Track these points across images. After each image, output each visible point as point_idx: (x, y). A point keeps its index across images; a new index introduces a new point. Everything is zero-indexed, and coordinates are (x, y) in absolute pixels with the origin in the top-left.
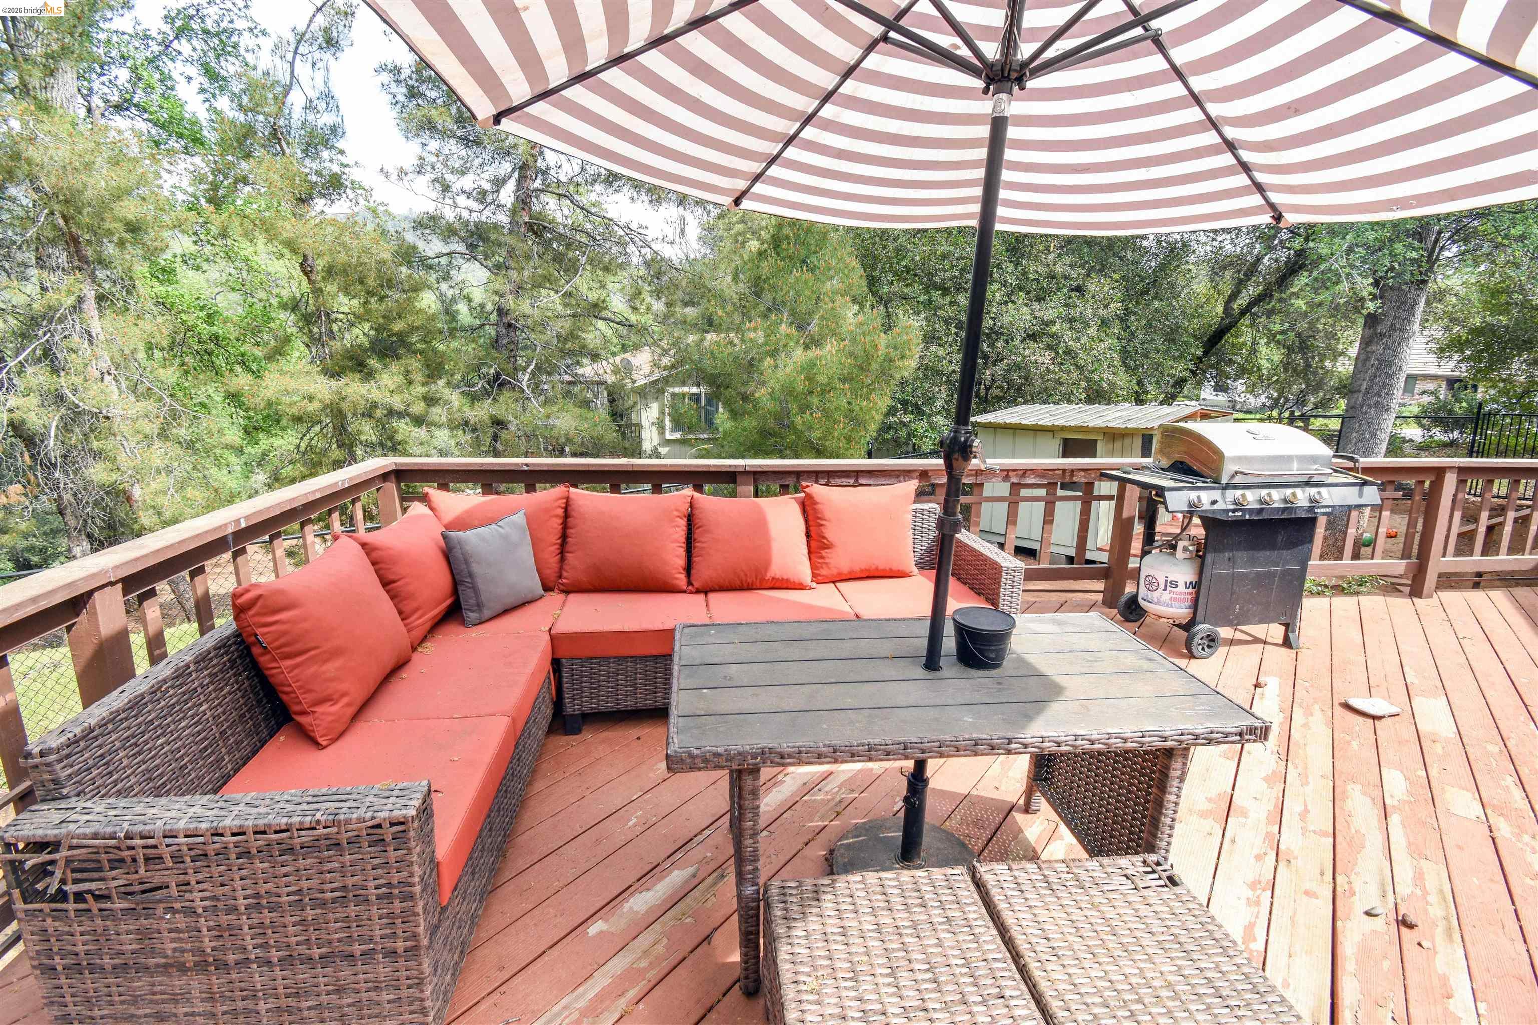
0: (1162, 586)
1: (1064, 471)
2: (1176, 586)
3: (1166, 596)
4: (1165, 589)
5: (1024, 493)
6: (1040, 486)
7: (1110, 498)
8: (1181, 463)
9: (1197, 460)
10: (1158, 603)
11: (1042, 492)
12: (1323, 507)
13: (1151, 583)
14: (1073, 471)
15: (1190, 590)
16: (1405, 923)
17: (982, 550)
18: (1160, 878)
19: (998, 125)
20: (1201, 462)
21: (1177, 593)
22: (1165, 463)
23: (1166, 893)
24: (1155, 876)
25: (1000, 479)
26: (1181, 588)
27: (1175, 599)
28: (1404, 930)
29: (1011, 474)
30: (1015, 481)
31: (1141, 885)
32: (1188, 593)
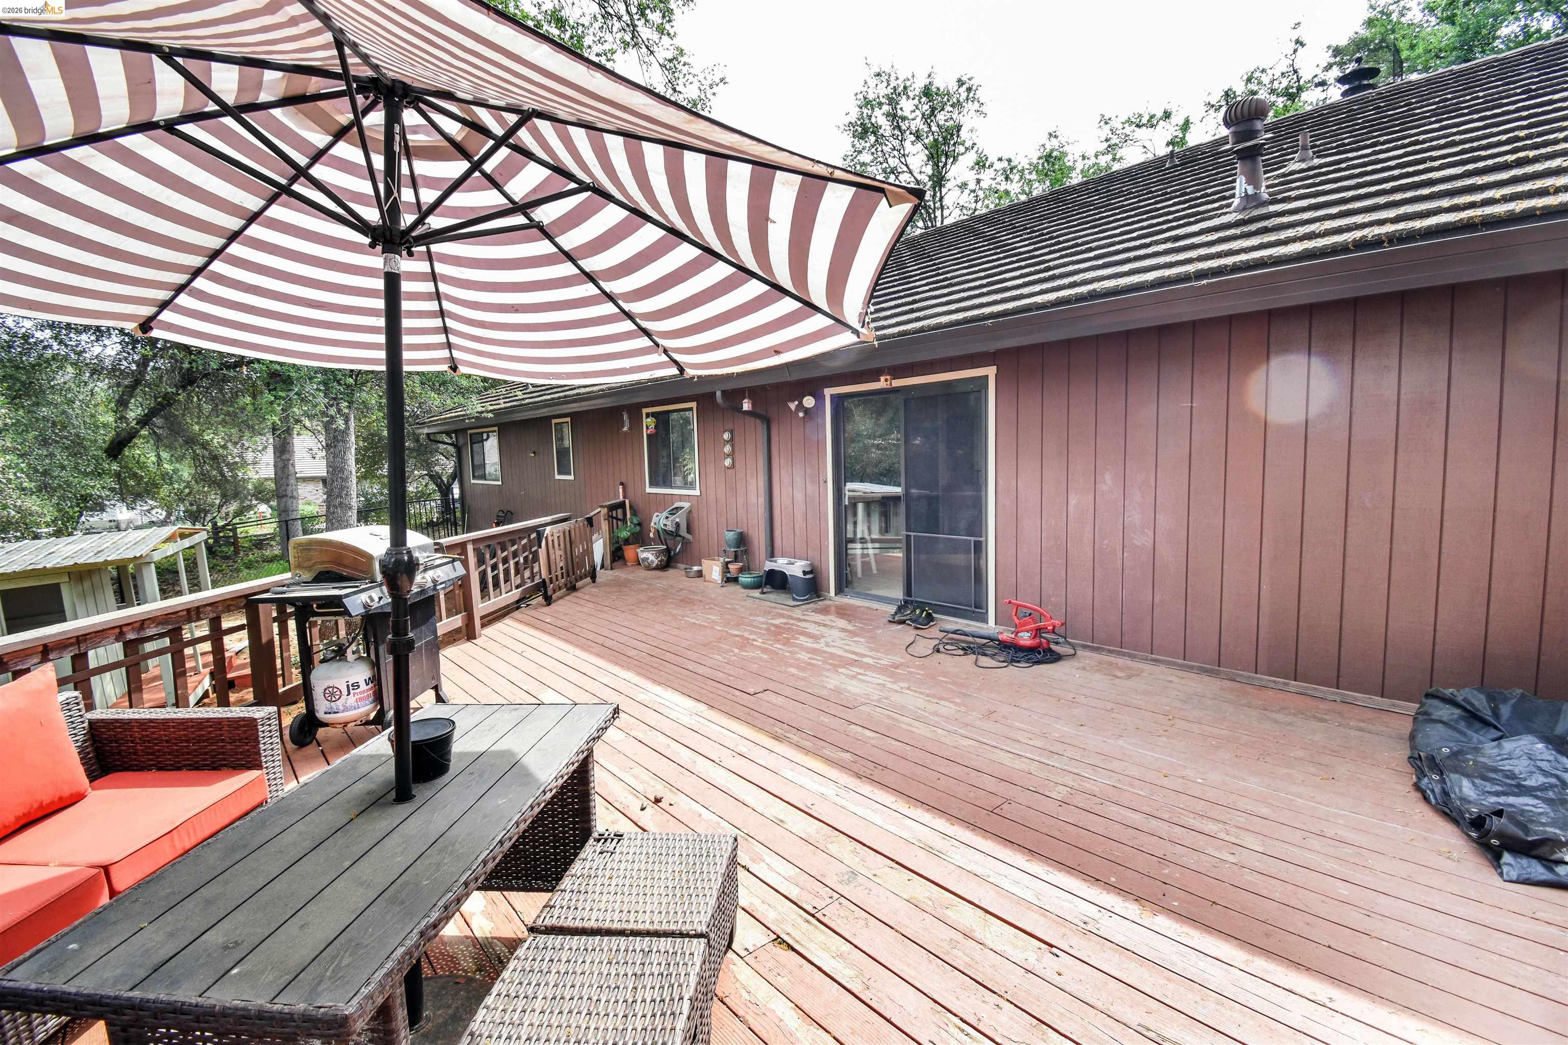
0: (345, 692)
1: (188, 610)
2: (359, 686)
3: (352, 700)
4: (349, 694)
5: (149, 647)
6: (161, 636)
7: (240, 628)
8: (328, 572)
9: (346, 567)
10: (346, 709)
11: (167, 642)
12: (441, 583)
13: (332, 694)
14: (198, 608)
15: (371, 685)
16: (657, 801)
17: (206, 716)
18: (612, 840)
19: (392, 281)
20: (352, 568)
21: (361, 693)
22: (307, 576)
23: (625, 842)
24: (610, 840)
25: (112, 639)
26: (363, 687)
27: (361, 699)
28: (659, 804)
29: (124, 629)
30: (131, 636)
31: (611, 849)
32: (371, 689)
